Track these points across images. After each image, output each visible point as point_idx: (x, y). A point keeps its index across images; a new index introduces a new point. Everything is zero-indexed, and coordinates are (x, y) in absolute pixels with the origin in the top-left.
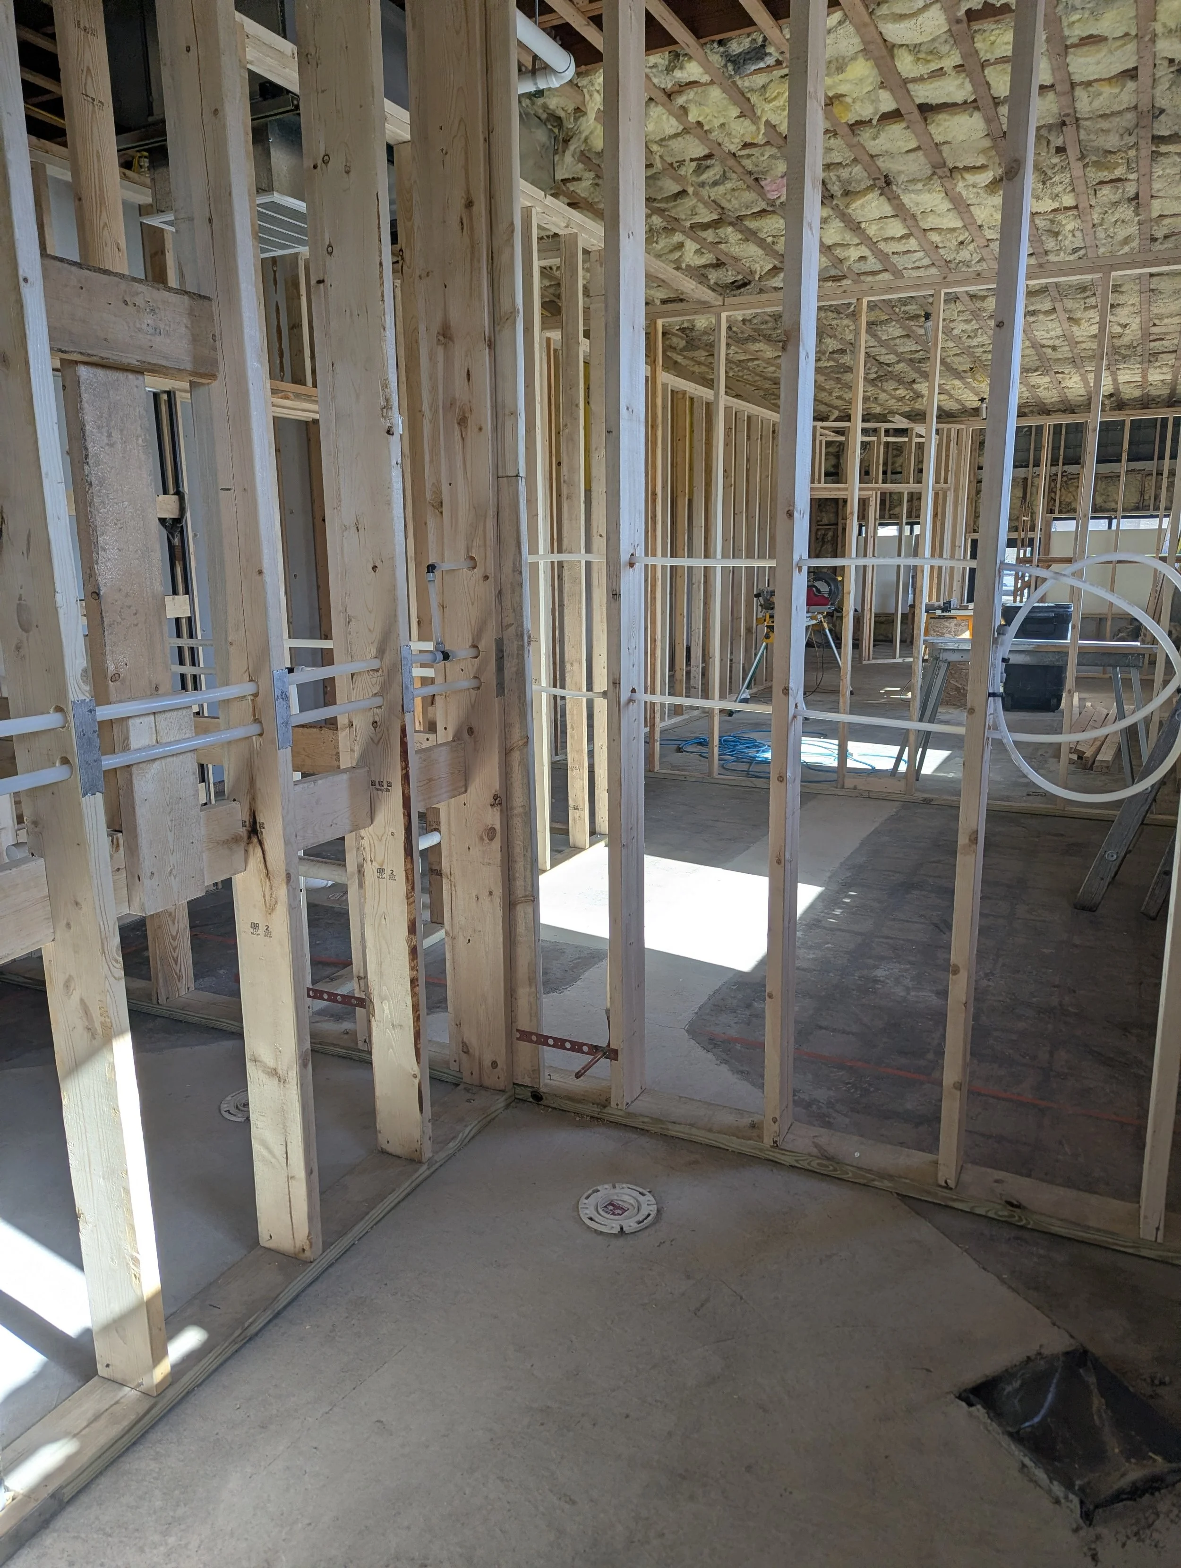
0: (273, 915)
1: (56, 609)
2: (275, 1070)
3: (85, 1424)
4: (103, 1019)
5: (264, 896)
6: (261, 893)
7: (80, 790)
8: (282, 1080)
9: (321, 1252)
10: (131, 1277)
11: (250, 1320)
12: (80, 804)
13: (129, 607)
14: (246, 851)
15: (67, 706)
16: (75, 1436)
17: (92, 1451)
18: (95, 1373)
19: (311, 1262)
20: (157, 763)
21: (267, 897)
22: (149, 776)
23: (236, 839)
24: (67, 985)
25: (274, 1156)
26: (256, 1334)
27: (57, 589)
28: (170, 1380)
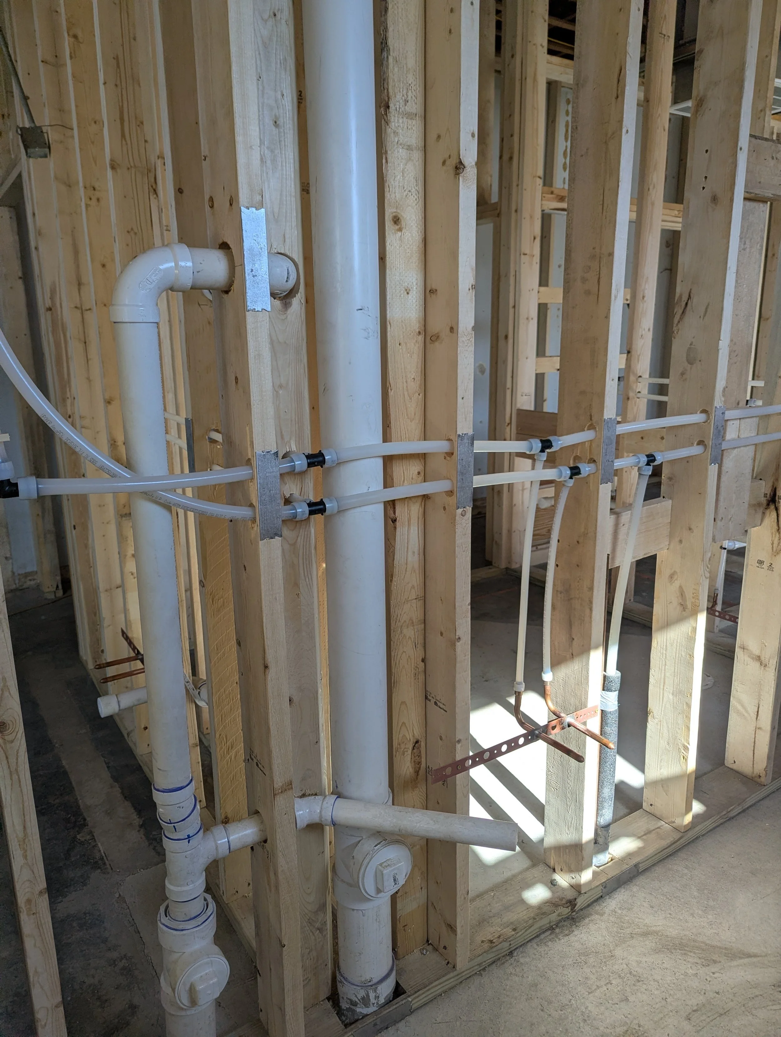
0: (778, 557)
1: (718, 350)
2: (759, 657)
3: (643, 833)
4: (693, 600)
5: (772, 544)
6: (770, 542)
7: (709, 460)
8: (763, 665)
9: (770, 781)
10: (680, 757)
11: (732, 808)
12: (707, 469)
13: (735, 351)
14: (764, 513)
15: (712, 409)
16: (639, 838)
17: (651, 850)
18: (641, 807)
19: (764, 785)
20: (736, 449)
21: (775, 545)
22: (731, 457)
23: (759, 505)
24: (671, 577)
25: (747, 711)
26: (733, 818)
27: (721, 338)
28: (690, 825)
